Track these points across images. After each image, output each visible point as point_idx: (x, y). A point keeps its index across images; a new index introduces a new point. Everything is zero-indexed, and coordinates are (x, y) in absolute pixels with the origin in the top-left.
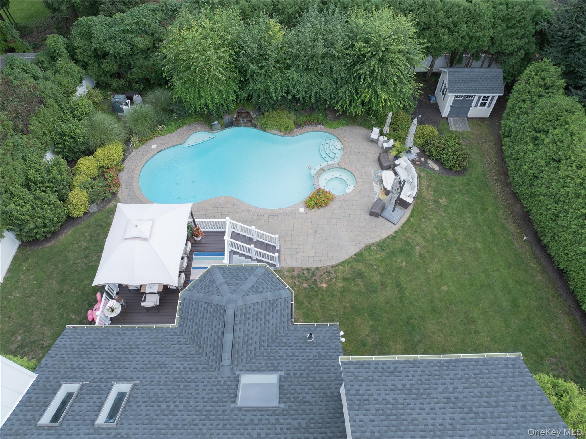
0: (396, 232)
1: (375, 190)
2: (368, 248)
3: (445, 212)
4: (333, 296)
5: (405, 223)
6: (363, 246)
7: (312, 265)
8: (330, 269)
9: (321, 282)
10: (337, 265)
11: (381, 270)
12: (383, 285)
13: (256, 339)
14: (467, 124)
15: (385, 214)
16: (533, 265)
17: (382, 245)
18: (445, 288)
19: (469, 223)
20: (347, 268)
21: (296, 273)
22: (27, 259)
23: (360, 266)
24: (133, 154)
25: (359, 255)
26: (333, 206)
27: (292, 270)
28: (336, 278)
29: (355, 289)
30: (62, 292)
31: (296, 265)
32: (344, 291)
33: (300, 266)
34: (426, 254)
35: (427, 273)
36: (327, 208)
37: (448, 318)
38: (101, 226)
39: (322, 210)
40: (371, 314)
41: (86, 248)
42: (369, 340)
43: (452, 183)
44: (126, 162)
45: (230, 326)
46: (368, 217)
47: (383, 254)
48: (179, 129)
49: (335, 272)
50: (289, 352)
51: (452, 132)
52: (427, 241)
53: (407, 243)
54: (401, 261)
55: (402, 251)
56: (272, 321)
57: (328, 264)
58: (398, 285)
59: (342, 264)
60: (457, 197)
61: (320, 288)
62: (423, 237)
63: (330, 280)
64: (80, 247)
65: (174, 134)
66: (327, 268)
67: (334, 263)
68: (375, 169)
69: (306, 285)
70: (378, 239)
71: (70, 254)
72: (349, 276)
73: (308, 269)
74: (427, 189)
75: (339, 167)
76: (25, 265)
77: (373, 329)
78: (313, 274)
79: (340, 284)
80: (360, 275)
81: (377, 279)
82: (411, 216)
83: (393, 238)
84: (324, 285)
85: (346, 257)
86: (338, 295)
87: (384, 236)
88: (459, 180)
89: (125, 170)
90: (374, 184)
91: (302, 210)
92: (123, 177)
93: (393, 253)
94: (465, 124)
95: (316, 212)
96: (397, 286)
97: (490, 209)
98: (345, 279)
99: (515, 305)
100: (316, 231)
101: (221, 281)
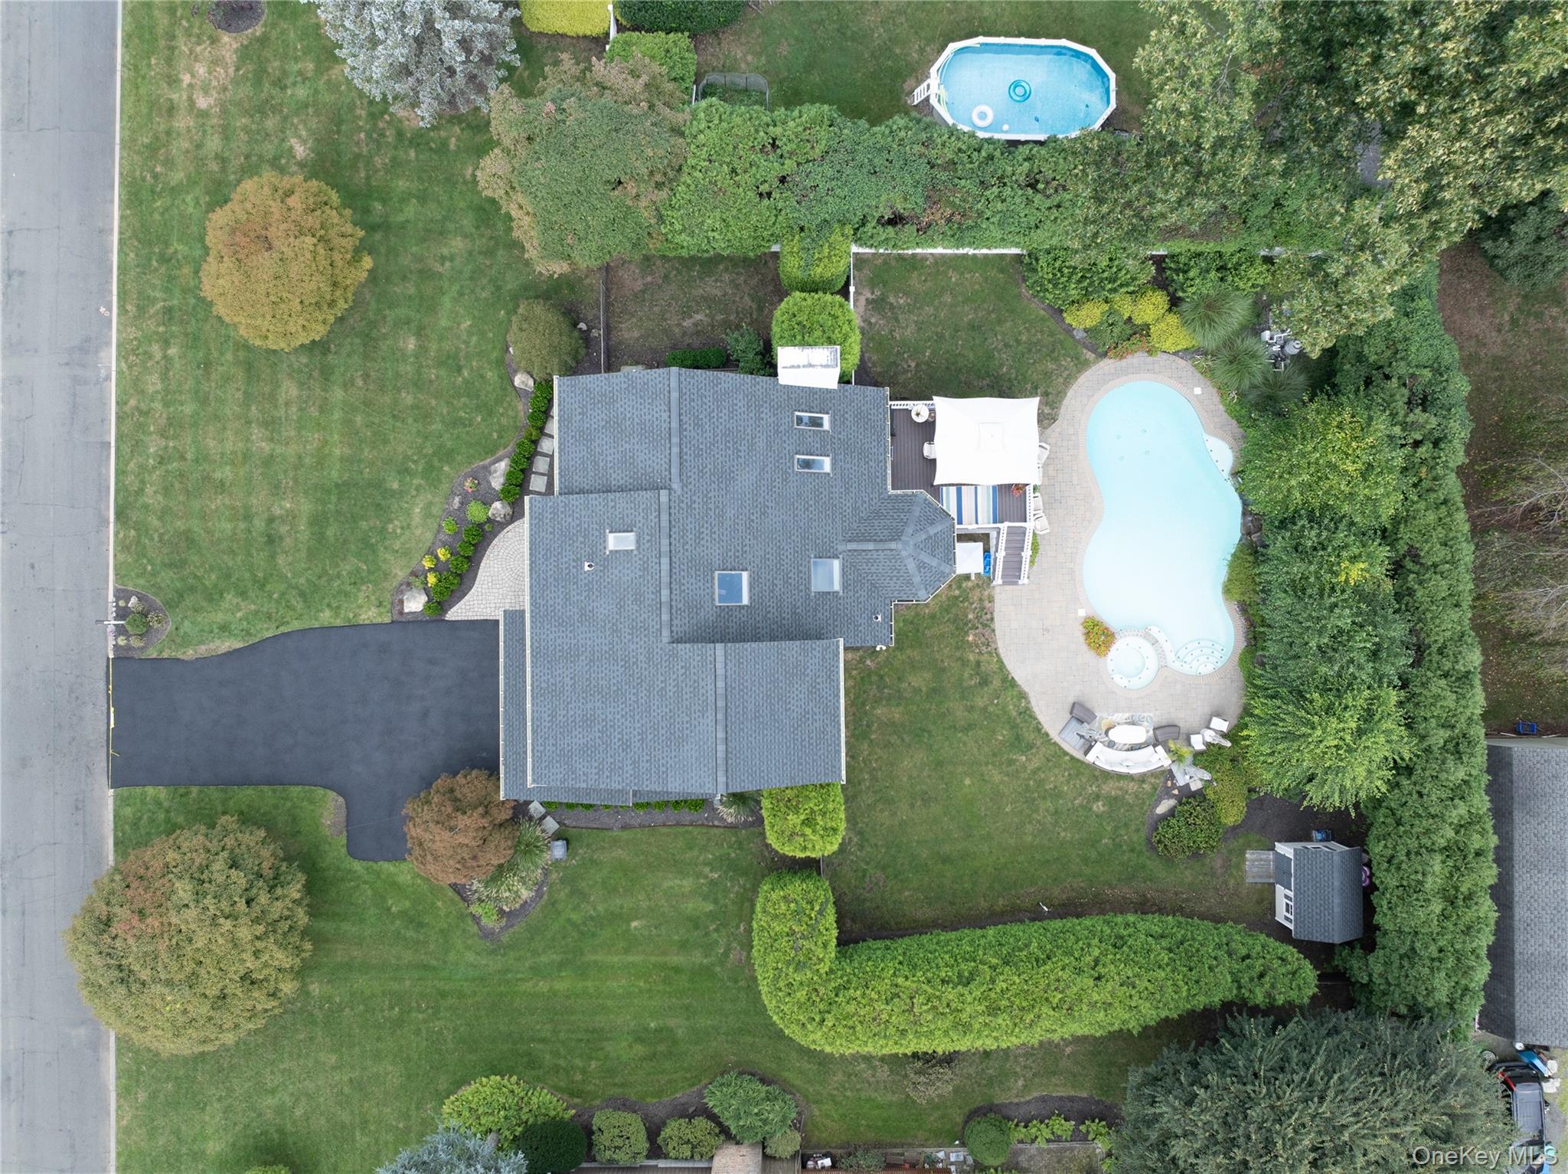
0: (1047, 735)
1: (1117, 713)
2: (1022, 695)
3: (1081, 806)
4: (958, 648)
5: (1060, 748)
6: (1026, 688)
7: (998, 625)
8: (993, 645)
9: (975, 635)
10: (998, 655)
11: (991, 709)
12: (971, 709)
13: (873, 569)
14: (1259, 880)
15: (1074, 723)
16: (1001, 902)
17: (1027, 714)
18: (967, 782)
19: (1063, 834)
20: (995, 667)
21: (987, 604)
22: (1002, 271)
23: (997, 683)
24: (1182, 363)
25: (1013, 683)
26: (1088, 655)
27: (991, 600)
28: (980, 653)
29: (966, 675)
30: (957, 331)
31: (997, 605)
32: (964, 663)
33: (997, 609)
34: (1014, 768)
35: (987, 764)
36: (1085, 647)
37: (929, 776)
38: (1053, 351)
39: (1082, 639)
40: (934, 690)
41: (1018, 342)
42: (904, 685)
43: (1133, 827)
44: (1165, 356)
45: (881, 546)
46: (1071, 700)
47: (1014, 714)
48: (1234, 422)
49: (990, 653)
50: (862, 599)
51: (1242, 853)
52: (1035, 772)
53: (1030, 746)
54: (1003, 734)
55: (1018, 738)
56: (892, 584)
57: (1000, 645)
58: (970, 727)
59: (1000, 662)
60: (1109, 828)
61: (967, 633)
62: (1039, 769)
63: (977, 646)
64: (1020, 333)
65: (1225, 416)
66: (995, 642)
67: (1001, 651)
68: (1155, 719)
69: (971, 616)
70: (1035, 709)
71: (1008, 324)
72: (983, 668)
73: (992, 619)
74: (1121, 789)
75: (1163, 667)
76: (993, 273)
77: (917, 691)
78: (985, 626)
79: (971, 657)
80: (985, 682)
81: (980, 702)
82: (1072, 758)
83: (1038, 729)
84: (971, 638)
85: (1009, 667)
86: (958, 654)
87: (1041, 718)
88: (1139, 839)
89: (1150, 359)
90: (1127, 715)
91: (1082, 613)
92: (1137, 359)
93: (1014, 726)
94: (1261, 877)
95: (1079, 633)
96: (970, 725)
97: (1087, 871)
98: (978, 664)
99: (946, 860)
100: (1048, 631)
101: (932, 531)
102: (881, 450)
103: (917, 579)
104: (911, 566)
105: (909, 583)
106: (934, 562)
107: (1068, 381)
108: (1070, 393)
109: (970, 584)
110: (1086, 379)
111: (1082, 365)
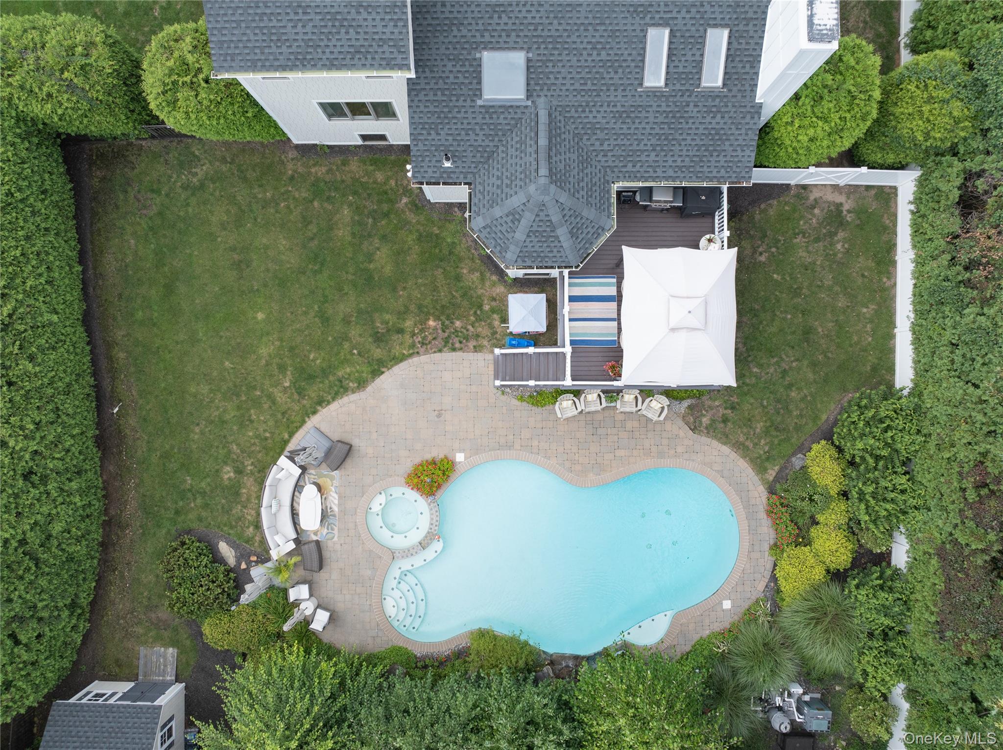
0: (315, 412)
1: (336, 496)
2: (362, 384)
3: (230, 452)
4: (420, 307)
5: (298, 428)
6: (369, 389)
7: (447, 357)
8: (422, 350)
9: (435, 329)
10: (411, 355)
11: (346, 345)
12: (346, 321)
13: (511, 151)
14: (142, 662)
15: (326, 444)
16: (122, 355)
17: (340, 389)
18: (260, 316)
19: (197, 430)
20: (397, 351)
21: (472, 344)
22: (874, 369)
23: (378, 353)
24: (761, 586)
25: (376, 373)
26: (407, 465)
27: (477, 349)
28: (413, 335)
29: (387, 317)
30: (803, 313)
31: (471, 356)
32: (402, 314)
33: (465, 355)
34: (276, 372)
35: (281, 340)
36: (417, 460)
37: (268, 270)
38: (777, 429)
39: (429, 457)
40: (370, 278)
41: (790, 386)
42: (376, 242)
43: (204, 514)
44: (770, 566)
45: (542, 156)
46: (355, 442)
47: (340, 374)
48: (688, 648)
49: (413, 346)
50: (472, 137)
51: (174, 643)
52: (271, 397)
53: (301, 392)
54: (317, 360)
55: (311, 378)
56: (494, 179)
57: (423, 358)
58: (325, 320)
59: (403, 358)
60: (203, 485)
61: (437, 318)
62: (274, 402)
63: (422, 331)
64: (799, 389)
65: (696, 638)
66: (426, 352)
67: (415, 359)
68: (330, 544)
69: (458, 324)
70: (345, 399)
71: (811, 376)
72: (395, 337)
73: (454, 349)
74: (248, 500)
75: (393, 555)
76: (872, 359)
77: (370, 258)
78: (446, 341)
79: (409, 323)
80: (379, 339)
81: (354, 332)
82: (286, 442)
83: (321, 402)
84: (431, 323)
85: (396, 368)
86: (412, 307)
87: (334, 406)
88: (190, 520)
89: (766, 547)
90: (336, 509)
91: (460, 457)
92: (767, 532)
93: (325, 372)
94: (146, 664)
95: (436, 453)
96: (328, 319)
97: (154, 458)
98: (400, 331)
99: (169, 289)
100: (439, 416)
101: (562, 232)
102: (670, 173)
103: (497, 212)
104: (515, 201)
105: (493, 203)
106: (520, 235)
107: (740, 447)
108: (726, 449)
109: (496, 323)
110: (743, 469)
111: (760, 466)
